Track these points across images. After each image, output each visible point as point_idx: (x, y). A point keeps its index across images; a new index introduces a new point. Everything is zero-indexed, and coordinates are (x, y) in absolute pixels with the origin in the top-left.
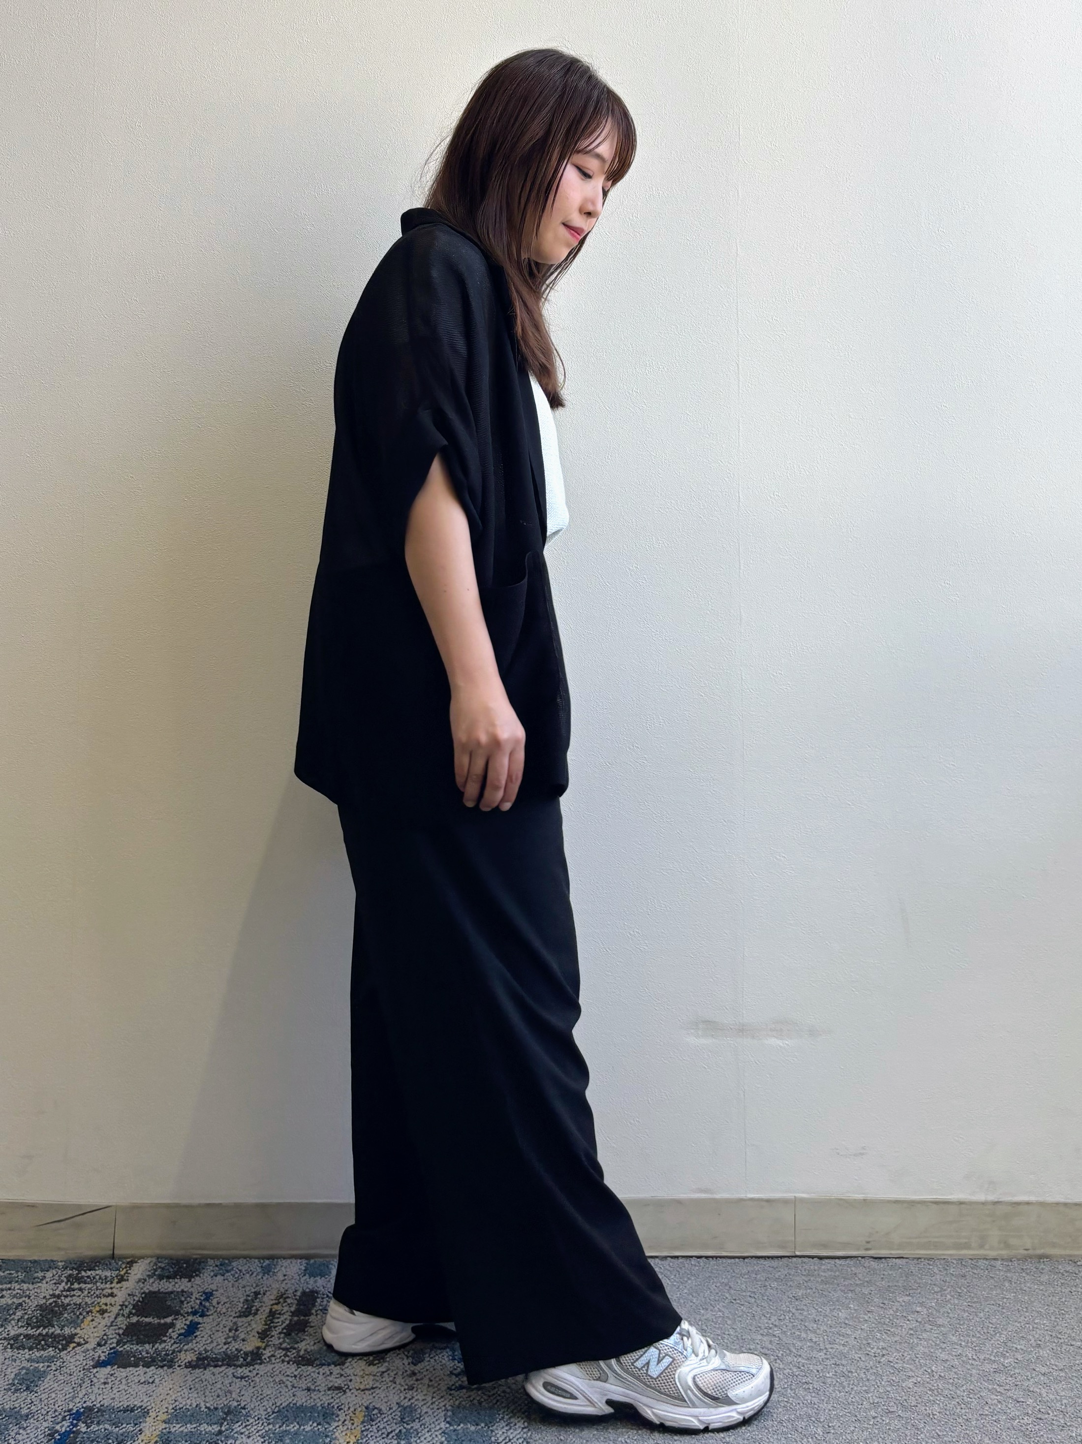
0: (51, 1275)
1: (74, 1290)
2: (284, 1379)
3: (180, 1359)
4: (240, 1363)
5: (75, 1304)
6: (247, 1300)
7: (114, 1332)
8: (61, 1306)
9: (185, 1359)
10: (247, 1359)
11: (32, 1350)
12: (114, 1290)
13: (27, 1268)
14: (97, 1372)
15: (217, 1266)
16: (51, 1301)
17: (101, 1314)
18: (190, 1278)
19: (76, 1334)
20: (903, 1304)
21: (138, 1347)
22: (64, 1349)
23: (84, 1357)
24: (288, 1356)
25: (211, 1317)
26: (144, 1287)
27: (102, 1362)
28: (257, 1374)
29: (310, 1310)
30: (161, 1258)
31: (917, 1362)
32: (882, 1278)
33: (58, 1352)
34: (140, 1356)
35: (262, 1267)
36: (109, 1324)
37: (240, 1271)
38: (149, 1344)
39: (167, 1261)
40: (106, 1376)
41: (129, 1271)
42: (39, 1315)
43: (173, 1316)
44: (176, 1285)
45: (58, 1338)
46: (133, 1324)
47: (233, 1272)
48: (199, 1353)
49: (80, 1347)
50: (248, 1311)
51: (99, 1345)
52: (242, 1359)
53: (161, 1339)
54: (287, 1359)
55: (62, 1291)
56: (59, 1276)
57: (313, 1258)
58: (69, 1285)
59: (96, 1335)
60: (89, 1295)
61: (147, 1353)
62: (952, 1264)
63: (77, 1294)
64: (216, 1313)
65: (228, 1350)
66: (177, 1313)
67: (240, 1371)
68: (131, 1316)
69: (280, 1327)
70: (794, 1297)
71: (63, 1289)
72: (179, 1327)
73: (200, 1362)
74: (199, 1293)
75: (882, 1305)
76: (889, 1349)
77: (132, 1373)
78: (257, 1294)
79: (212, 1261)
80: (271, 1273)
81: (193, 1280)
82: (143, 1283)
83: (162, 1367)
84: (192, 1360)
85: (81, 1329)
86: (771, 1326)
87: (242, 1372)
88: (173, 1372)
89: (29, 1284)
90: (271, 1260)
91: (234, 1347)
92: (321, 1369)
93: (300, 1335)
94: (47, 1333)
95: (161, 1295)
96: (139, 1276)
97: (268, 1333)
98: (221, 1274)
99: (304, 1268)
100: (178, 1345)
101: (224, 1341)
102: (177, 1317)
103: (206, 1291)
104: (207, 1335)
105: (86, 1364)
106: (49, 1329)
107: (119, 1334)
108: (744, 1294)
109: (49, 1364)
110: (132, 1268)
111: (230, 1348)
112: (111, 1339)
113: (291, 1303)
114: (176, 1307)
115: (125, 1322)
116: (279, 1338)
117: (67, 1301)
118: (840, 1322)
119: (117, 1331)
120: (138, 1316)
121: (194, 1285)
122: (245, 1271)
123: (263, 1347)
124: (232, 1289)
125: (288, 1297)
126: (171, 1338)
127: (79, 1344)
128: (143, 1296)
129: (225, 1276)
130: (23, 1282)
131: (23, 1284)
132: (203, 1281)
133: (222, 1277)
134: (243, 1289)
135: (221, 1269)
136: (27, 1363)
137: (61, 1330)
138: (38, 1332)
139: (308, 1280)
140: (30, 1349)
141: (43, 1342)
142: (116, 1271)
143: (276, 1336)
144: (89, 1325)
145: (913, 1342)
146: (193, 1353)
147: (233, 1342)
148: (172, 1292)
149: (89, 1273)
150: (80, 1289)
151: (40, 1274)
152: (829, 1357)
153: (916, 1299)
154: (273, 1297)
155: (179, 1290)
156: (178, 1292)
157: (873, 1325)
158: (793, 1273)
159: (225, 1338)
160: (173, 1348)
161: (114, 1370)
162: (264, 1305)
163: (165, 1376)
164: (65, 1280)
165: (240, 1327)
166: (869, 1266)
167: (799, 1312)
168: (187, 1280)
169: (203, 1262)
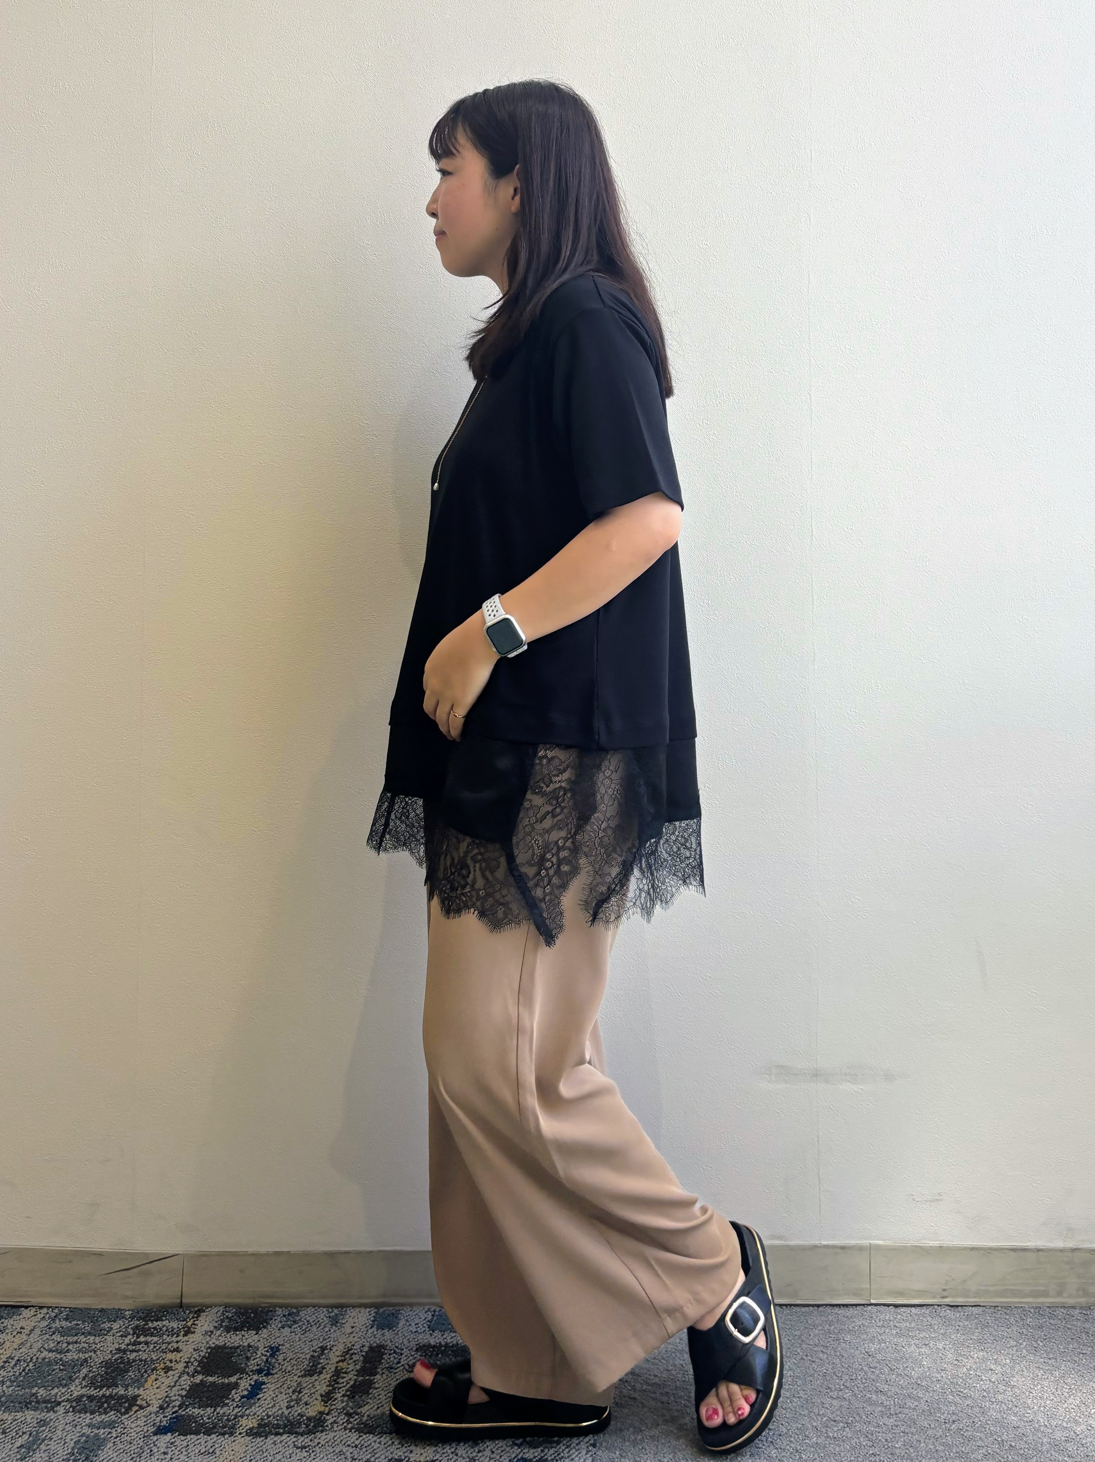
0: (119, 1326)
1: (140, 1343)
2: (345, 1451)
3: (241, 1426)
4: (301, 1431)
5: (141, 1360)
6: (313, 1356)
7: (177, 1393)
8: (127, 1362)
9: (246, 1426)
10: (310, 1425)
11: (95, 1414)
12: (179, 1344)
13: (94, 1317)
14: (157, 1440)
15: (284, 1316)
16: (117, 1356)
17: (166, 1373)
18: (257, 1329)
19: (141, 1395)
20: (978, 1360)
21: (199, 1411)
22: (126, 1413)
23: (145, 1422)
24: (351, 1423)
25: (276, 1376)
26: (210, 1341)
27: (163, 1429)
28: (319, 1443)
29: (376, 1368)
30: (229, 1307)
31: (987, 1429)
32: (958, 1330)
33: (119, 1415)
34: (201, 1421)
35: (329, 1317)
36: (172, 1384)
37: (308, 1321)
38: (211, 1407)
39: (234, 1310)
40: (165, 1446)
41: (196, 1322)
42: (103, 1373)
43: (238, 1375)
44: (244, 1338)
45: (122, 1399)
46: (197, 1385)
47: (300, 1324)
48: (261, 1419)
49: (142, 1411)
50: (313, 1370)
51: (161, 1407)
52: (304, 1426)
53: (224, 1402)
54: (350, 1426)
55: (128, 1345)
56: (126, 1327)
57: (382, 1308)
58: (135, 1338)
59: (159, 1397)
60: (155, 1349)
61: (208, 1419)
62: (1029, 1313)
63: (143, 1349)
64: (281, 1372)
65: (290, 1415)
66: (243, 1371)
67: (301, 1440)
68: (196, 1374)
69: (344, 1389)
70: (867, 1352)
71: (129, 1342)
72: (244, 1388)
73: (261, 1429)
74: (265, 1348)
75: (956, 1362)
76: (961, 1414)
77: (193, 1441)
78: (323, 1349)
79: (280, 1310)
80: (338, 1325)
81: (260, 1333)
82: (210, 1336)
83: (223, 1434)
84: (253, 1427)
85: (144, 1390)
86: (842, 1387)
87: (303, 1441)
88: (234, 1441)
89: (95, 1336)
90: (340, 1309)
91: (296, 1411)
92: (381, 1439)
93: (364, 1397)
94: (110, 1394)
95: (227, 1351)
96: (206, 1328)
97: (332, 1395)
98: (288, 1325)
99: (372, 1319)
100: (241, 1408)
101: (286, 1404)
102: (242, 1376)
103: (272, 1346)
104: (269, 1399)
105: (148, 1431)
106: (113, 1390)
107: (182, 1397)
108: (816, 1349)
109: (110, 1430)
110: (200, 1319)
111: (293, 1412)
112: (174, 1401)
113: (357, 1360)
114: (242, 1364)
115: (189, 1383)
116: (342, 1403)
117: (132, 1356)
118: (912, 1383)
119: (180, 1392)
120: (203, 1375)
121: (261, 1339)
122: (313, 1322)
123: (326, 1412)
124: (298, 1343)
125: (355, 1354)
126: (233, 1400)
127: (141, 1407)
128: (209, 1350)
129: (293, 1327)
130: (90, 1334)
131: (88, 1337)
132: (270, 1333)
133: (289, 1330)
134: (310, 1343)
135: (288, 1320)
136: (87, 1429)
137: (125, 1391)
138: (101, 1392)
139: (375, 1333)
140: (92, 1413)
141: (106, 1405)
142: (183, 1321)
143: (339, 1399)
144: (152, 1386)
145: (985, 1406)
146: (255, 1418)
147: (296, 1405)
148: (238, 1347)
149: (156, 1324)
150: (147, 1343)
151: (106, 1325)
152: (899, 1423)
153: (991, 1355)
154: (336, 1354)
155: (246, 1344)
156: (244, 1347)
157: (946, 1386)
158: (867, 1324)
159: (287, 1402)
160: (235, 1412)
161: (174, 1438)
162: (330, 1363)
163: (226, 1444)
164: (131, 1332)
165: (304, 1388)
166: (945, 1316)
167: (872, 1370)
168: (255, 1332)
169: (271, 1311)
